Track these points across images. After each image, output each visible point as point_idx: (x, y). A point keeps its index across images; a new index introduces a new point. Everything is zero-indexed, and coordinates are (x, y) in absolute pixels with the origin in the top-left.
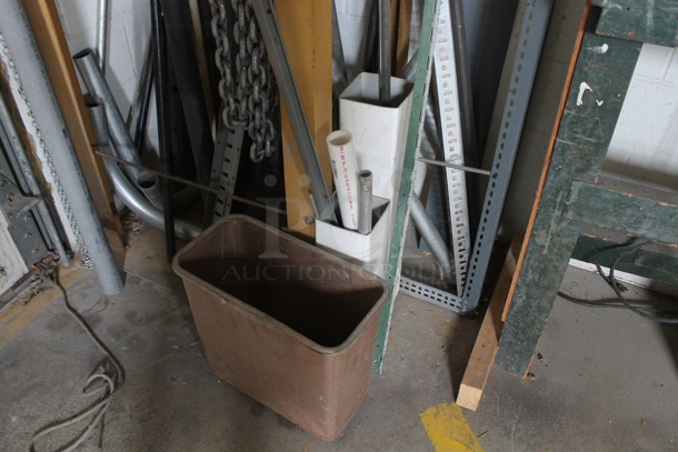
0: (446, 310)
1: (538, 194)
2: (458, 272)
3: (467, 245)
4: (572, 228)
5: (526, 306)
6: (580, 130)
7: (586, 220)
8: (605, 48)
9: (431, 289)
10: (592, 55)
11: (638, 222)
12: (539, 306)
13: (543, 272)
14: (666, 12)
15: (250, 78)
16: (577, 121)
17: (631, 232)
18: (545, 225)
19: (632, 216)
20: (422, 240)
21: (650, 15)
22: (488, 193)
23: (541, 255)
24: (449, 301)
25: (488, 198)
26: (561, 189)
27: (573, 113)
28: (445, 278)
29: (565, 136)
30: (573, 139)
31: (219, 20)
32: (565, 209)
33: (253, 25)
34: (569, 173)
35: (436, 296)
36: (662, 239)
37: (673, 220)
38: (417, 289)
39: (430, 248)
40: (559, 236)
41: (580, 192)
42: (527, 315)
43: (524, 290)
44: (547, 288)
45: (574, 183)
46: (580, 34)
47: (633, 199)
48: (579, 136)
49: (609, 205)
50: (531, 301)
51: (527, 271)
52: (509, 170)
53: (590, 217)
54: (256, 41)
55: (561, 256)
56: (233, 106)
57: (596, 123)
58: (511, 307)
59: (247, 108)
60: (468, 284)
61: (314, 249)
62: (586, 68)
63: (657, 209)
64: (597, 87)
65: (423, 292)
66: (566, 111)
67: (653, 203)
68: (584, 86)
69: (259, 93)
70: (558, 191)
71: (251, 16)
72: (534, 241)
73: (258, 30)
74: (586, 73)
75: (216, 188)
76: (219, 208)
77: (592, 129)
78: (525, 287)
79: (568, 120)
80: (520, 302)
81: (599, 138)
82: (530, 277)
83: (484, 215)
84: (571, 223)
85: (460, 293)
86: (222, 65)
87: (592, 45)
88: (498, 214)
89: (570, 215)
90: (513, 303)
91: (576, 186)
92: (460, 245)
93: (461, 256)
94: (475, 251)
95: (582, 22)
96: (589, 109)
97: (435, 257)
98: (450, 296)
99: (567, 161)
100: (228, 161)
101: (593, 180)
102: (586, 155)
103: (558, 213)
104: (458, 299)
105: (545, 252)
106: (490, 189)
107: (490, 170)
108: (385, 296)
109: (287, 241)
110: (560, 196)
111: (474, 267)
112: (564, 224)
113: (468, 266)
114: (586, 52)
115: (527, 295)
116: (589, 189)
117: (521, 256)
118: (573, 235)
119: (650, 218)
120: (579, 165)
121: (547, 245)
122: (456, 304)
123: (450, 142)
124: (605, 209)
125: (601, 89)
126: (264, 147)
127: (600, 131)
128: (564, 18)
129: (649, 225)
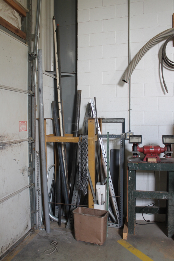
0: (117, 228)
1: (127, 195)
5: (130, 217)
8: (131, 172)
11: (142, 195)
12: (133, 216)
14: (136, 166)
16: (130, 182)
18: (129, 200)
23: (130, 205)
30: (130, 185)
34: (131, 190)
35: (114, 225)
40: (132, 201)
42: (131, 219)
43: (129, 214)
47: (140, 192)
50: (131, 215)
55: (133, 205)
56: (81, 186)
58: (128, 218)
60: (120, 221)
62: (129, 175)
64: (131, 177)
66: (128, 181)
68: (129, 177)
70: (130, 193)
72: (129, 203)
82: (130, 210)
85: (119, 223)
89: (133, 197)
91: (132, 192)
93: (118, 215)
95: (127, 169)
96: (131, 180)
98: (117, 224)
99: (130, 188)
101: (134, 190)
102: (132, 187)
103: (131, 197)
106: (120, 199)
107: (119, 196)
111: (120, 216)
112: (132, 199)
114: (129, 173)
116: (134, 192)
118: (134, 200)
121: (131, 203)
122: (118, 226)
127: (133, 183)
129: (144, 196)
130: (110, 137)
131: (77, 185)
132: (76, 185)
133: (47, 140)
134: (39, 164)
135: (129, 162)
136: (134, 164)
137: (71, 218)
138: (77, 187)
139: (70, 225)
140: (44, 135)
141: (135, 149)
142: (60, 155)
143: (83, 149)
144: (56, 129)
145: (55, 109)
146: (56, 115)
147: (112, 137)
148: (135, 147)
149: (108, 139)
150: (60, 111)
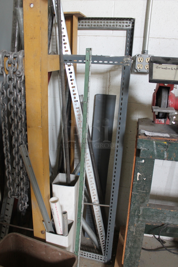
0: (99, 262)
1: (128, 212)
2: (102, 245)
3: (104, 234)
4: (143, 223)
5: (131, 256)
6: (139, 189)
7: (147, 220)
8: (143, 161)
9: (92, 254)
10: (140, 164)
11: (165, 218)
12: (135, 256)
13: (135, 242)
14: (160, 150)
15: (19, 180)
16: (138, 186)
17: (163, 222)
18: (132, 223)
19: (162, 216)
20: (85, 233)
21: (155, 151)
22: (110, 213)
23: (133, 235)
24: (100, 258)
25: (110, 215)
26: (136, 210)
27: (136, 183)
28: (97, 248)
29: (135, 191)
30: (138, 192)
31: (8, 159)
32: (139, 217)
33: (21, 161)
34: (138, 204)
35: (94, 257)
36: (174, 223)
37: (176, 216)
38: (86, 255)
39: (89, 236)
40: (138, 227)
41: (143, 210)
42: (132, 260)
43: (129, 250)
44: (137, 248)
45: (140, 207)
46: (135, 157)
47: (161, 210)
48: (140, 191)
49: (154, 214)
50: (132, 254)
51: (129, 242)
52: (116, 204)
53: (148, 219)
54: (22, 167)
55: (140, 234)
56: (12, 190)
57: (145, 185)
58: (125, 258)
59: (18, 191)
60: (106, 250)
61: (46, 244)
62: (138, 168)
63: (170, 213)
64: (143, 174)
65: (89, 255)
66: (134, 183)
67: (168, 211)
68: (138, 174)
69: (23, 185)
70: (135, 211)
71: (20, 158)
72: (130, 230)
73: (23, 163)
74: (139, 170)
75: (2, 222)
76: (4, 230)
77: (144, 188)
78: (129, 249)
79: (135, 185)
80: (128, 255)
81: (146, 191)
82: (130, 244)
83: (109, 222)
84: (142, 222)
85: (103, 254)
86: (8, 175)
87: (139, 161)
88: (114, 221)
89: (141, 219)
90: (125, 256)
91: (141, 208)
92: (101, 234)
93: (102, 239)
94: (107, 236)
95: (135, 153)
96: (141, 181)
97: (91, 239)
98: (100, 256)
99: (137, 200)
100: (8, 210)
101: (147, 206)
102: (143, 197)
103: (136, 219)
104: (103, 257)
105: (134, 234)
106: (110, 212)
107: (109, 204)
108: (76, 261)
109: (34, 242)
110: (136, 212)
111: (108, 243)
112: (139, 222)
113: (105, 242)
114: (137, 163)
115: (130, 252)
116: (146, 209)
117: (126, 236)
118: (143, 226)
119: (169, 216)
120: (141, 201)
121: (134, 231)
122: (103, 259)
123: (93, 196)
124: (153, 215)
125: (144, 174)
126: (25, 205)
127: (146, 188)
128: (127, 148)
129: (169, 219)
130: (93, 63)
135: (143, 137)
136: (157, 144)
141: (164, 101)
143: (11, 93)
147: (98, 63)
148: (164, 94)
149: (88, 69)
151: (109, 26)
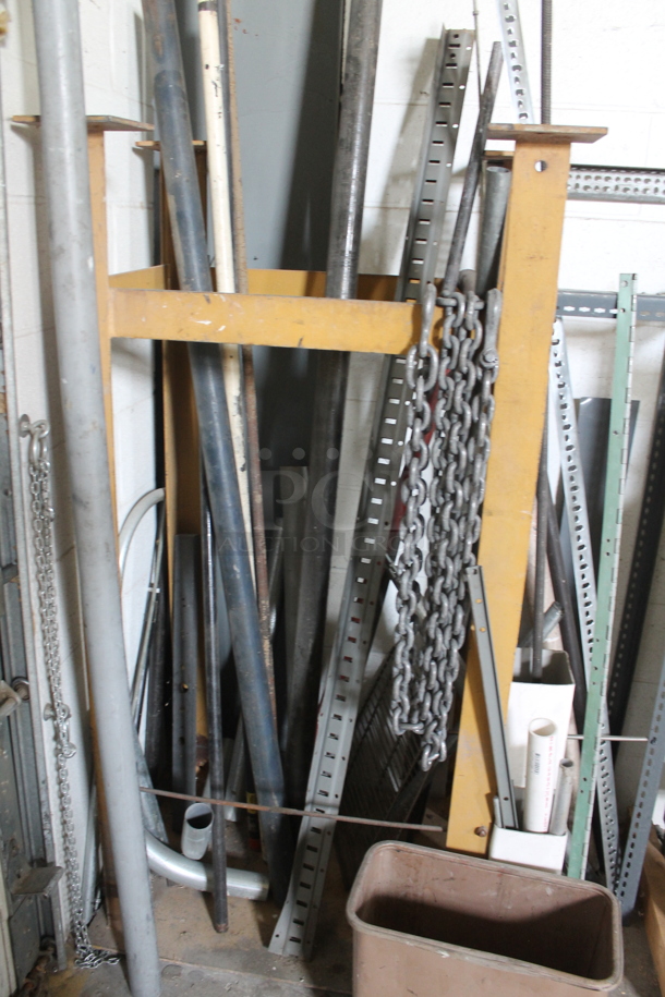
3: (616, 829)
22: (646, 762)
25: (646, 768)
56: (408, 708)
60: (622, 880)
92: (608, 830)
100: (328, 775)
107: (649, 735)
109: (462, 864)
126: (439, 750)
131: (345, 664)
132: (338, 660)
133: (111, 319)
134: (52, 526)
137: (308, 887)
138: (345, 679)
139: (295, 931)
140: (93, 280)
142: (212, 438)
144: (184, 233)
145: (172, 63)
146: (177, 112)
150: (211, 77)
151: (632, 189)
